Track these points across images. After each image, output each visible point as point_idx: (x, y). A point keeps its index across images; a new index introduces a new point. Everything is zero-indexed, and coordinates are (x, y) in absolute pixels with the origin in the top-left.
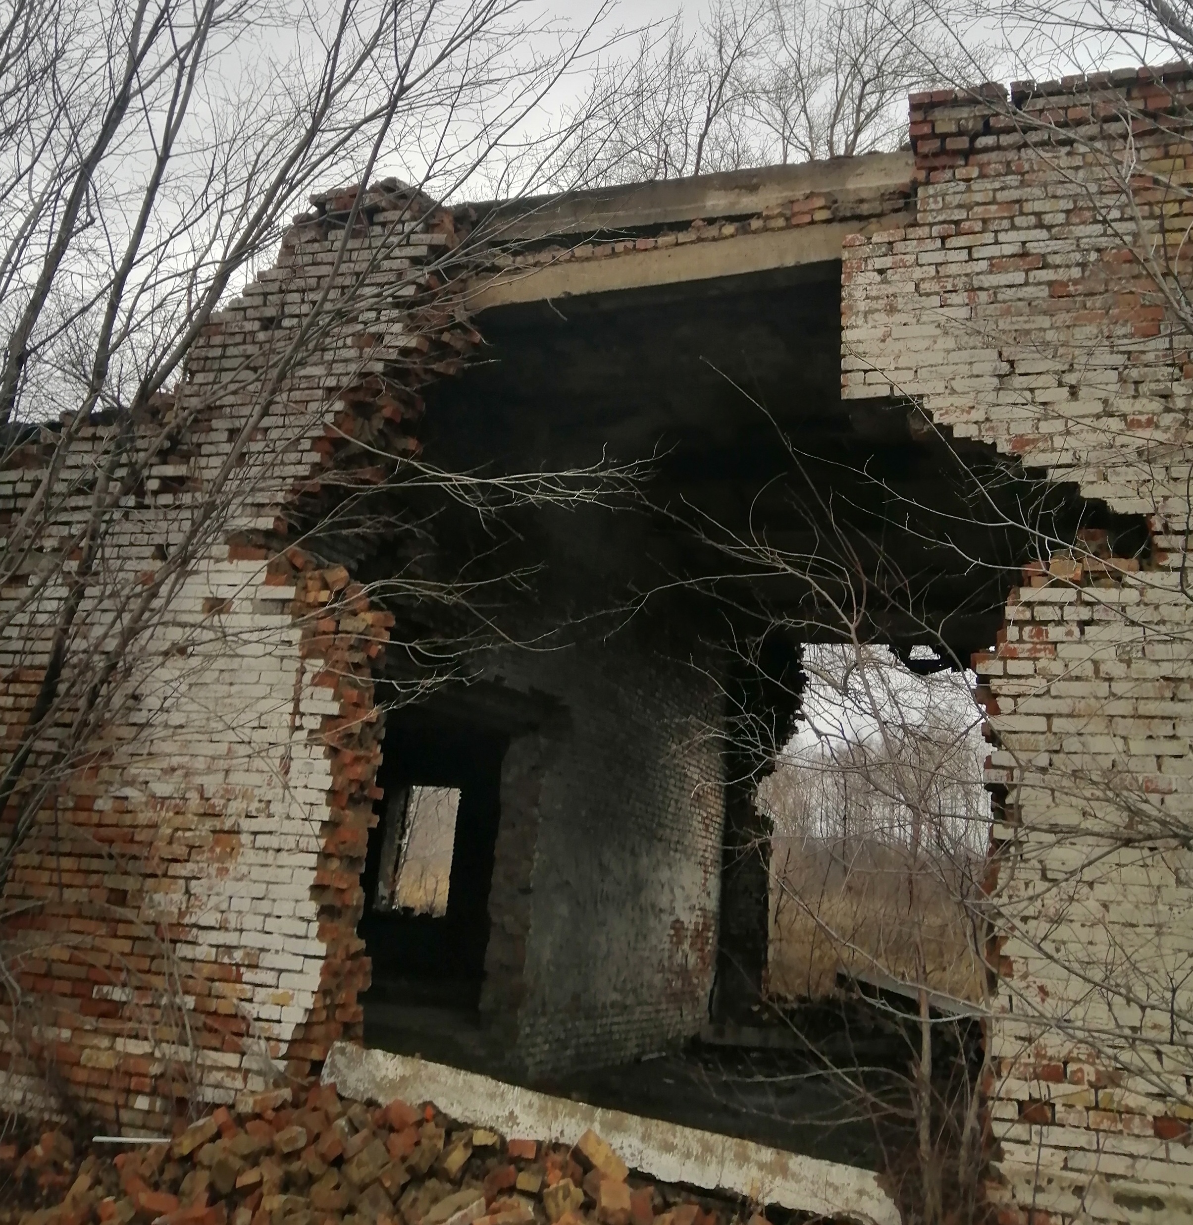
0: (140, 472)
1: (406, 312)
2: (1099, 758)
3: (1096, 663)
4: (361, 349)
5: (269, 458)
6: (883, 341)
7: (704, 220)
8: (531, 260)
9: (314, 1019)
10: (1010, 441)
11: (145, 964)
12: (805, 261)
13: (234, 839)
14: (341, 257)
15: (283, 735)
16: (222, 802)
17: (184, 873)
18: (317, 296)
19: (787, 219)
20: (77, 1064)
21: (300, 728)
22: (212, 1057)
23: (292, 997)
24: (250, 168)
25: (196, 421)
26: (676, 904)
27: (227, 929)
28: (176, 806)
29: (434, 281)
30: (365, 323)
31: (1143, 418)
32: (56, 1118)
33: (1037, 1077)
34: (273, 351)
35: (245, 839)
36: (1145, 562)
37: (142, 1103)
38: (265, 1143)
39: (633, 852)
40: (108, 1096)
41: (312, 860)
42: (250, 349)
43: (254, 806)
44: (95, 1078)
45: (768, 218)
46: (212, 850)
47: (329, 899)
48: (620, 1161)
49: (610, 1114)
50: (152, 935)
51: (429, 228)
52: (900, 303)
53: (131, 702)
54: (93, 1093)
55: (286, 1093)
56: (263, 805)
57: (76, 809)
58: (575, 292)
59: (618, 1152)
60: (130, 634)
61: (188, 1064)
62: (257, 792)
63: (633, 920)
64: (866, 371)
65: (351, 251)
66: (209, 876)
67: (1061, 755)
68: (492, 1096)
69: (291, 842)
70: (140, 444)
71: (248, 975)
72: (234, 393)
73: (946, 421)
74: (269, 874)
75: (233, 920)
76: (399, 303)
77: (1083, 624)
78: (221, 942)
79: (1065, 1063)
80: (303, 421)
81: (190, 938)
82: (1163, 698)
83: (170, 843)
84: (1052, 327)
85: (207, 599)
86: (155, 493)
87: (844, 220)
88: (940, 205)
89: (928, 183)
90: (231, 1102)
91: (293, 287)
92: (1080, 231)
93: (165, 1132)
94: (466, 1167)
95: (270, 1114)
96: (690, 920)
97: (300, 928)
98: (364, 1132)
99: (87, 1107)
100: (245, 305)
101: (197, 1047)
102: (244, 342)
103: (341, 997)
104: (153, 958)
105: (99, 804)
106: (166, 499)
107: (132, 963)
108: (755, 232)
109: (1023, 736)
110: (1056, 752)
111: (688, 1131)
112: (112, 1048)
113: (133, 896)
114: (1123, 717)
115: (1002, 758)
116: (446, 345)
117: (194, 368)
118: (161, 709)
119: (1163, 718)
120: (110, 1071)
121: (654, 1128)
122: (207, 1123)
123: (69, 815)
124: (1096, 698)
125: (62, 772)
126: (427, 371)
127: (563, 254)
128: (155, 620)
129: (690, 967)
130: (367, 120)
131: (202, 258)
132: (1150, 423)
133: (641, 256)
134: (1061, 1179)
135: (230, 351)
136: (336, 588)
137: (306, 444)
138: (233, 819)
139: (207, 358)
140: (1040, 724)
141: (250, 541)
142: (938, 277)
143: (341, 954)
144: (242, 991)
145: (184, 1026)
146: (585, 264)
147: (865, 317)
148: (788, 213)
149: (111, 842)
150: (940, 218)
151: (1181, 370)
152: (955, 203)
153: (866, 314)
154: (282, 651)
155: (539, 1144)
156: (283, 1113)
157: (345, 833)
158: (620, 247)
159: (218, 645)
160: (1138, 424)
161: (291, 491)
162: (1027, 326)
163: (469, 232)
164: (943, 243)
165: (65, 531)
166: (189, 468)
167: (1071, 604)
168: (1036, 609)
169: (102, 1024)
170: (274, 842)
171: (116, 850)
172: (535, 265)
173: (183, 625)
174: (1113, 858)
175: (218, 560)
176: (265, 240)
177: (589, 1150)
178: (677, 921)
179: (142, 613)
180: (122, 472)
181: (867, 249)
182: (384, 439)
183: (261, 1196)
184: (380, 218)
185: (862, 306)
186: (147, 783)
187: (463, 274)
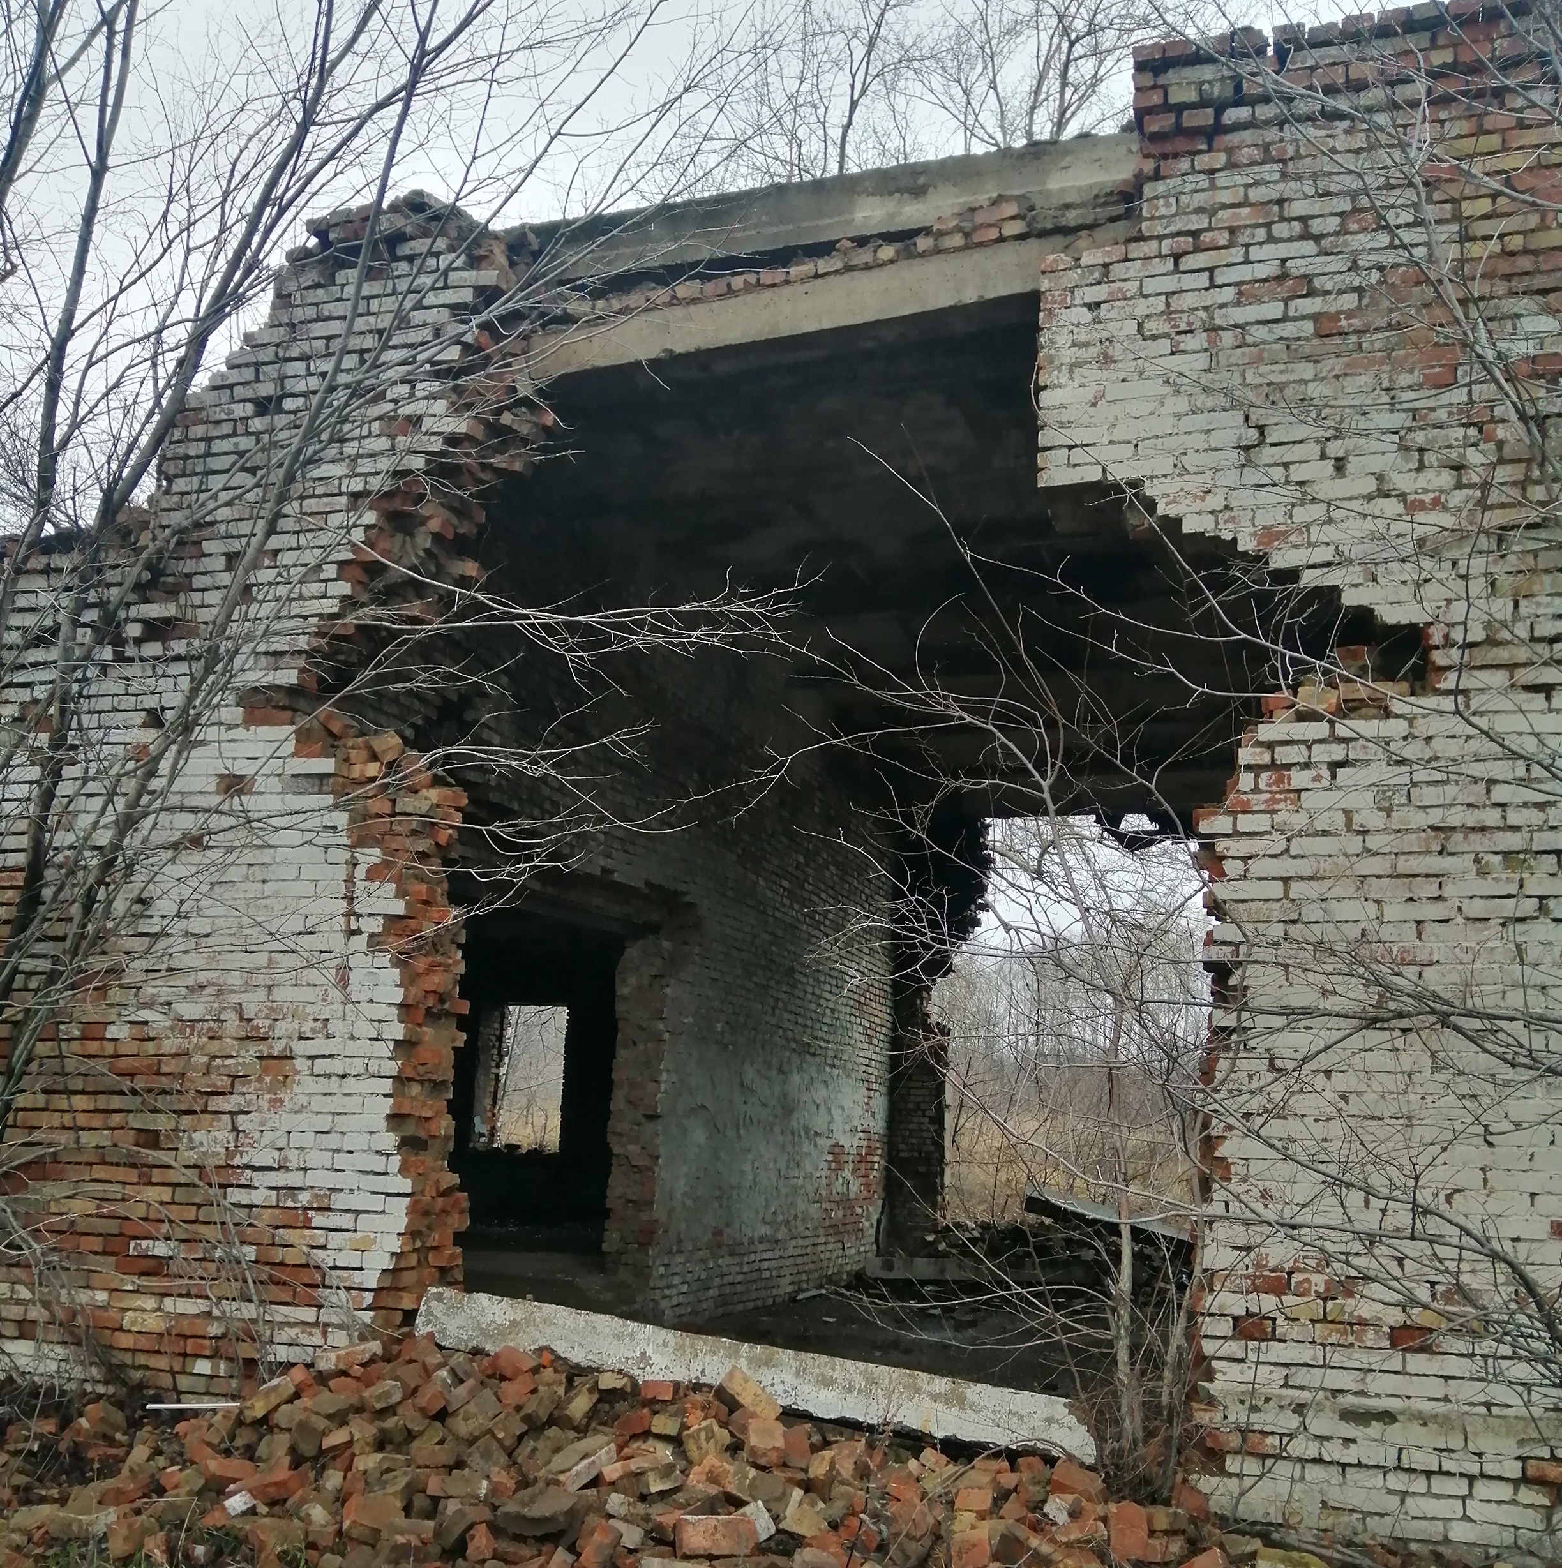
0: (115, 613)
1: (451, 384)
2: (1343, 926)
3: (1347, 813)
4: (393, 437)
5: (282, 591)
6: (1094, 405)
7: (852, 239)
8: (616, 305)
9: (403, 1265)
10: (1254, 534)
11: (191, 1213)
12: (990, 295)
13: (287, 1066)
14: (355, 307)
15: (337, 941)
16: (268, 1022)
17: (228, 1108)
18: (327, 366)
19: (967, 235)
20: (121, 1329)
21: (358, 932)
22: (282, 1313)
23: (374, 1241)
24: (224, 184)
25: (180, 543)
26: (833, 1127)
27: (287, 1169)
28: (210, 1029)
29: (485, 338)
30: (395, 401)
31: (1427, 498)
32: (101, 1389)
33: (1257, 1290)
34: (274, 444)
35: (301, 1064)
36: (1418, 684)
37: (203, 1367)
38: (354, 1400)
39: (781, 1071)
40: (162, 1362)
41: (387, 1085)
42: (245, 443)
43: (308, 1027)
44: (143, 1343)
45: (941, 234)
46: (260, 1079)
47: (410, 1129)
48: (770, 1399)
49: (758, 1349)
50: (197, 1181)
51: (474, 262)
52: (1116, 351)
53: (137, 908)
54: (142, 1359)
55: (375, 1347)
56: (319, 1024)
57: (83, 1038)
58: (679, 349)
59: (769, 1390)
60: (127, 823)
61: (254, 1321)
62: (309, 1009)
63: (783, 1146)
64: (1070, 448)
65: (368, 298)
66: (259, 1110)
67: (1299, 926)
68: (619, 1337)
69: (358, 1066)
70: (111, 576)
71: (318, 1219)
72: (229, 504)
73: (1173, 511)
74: (334, 1104)
75: (294, 1159)
76: (442, 372)
77: (1334, 766)
78: (281, 1184)
79: (1290, 1273)
80: (324, 539)
81: (243, 1182)
82: (1429, 852)
83: (207, 1073)
84: (1317, 378)
85: (221, 776)
86: (138, 641)
87: (1043, 234)
88: (1174, 209)
89: (1157, 176)
90: (309, 1360)
91: (295, 353)
92: (1360, 241)
93: (234, 1398)
94: (592, 1413)
95: (357, 1370)
96: (851, 1143)
97: (379, 1164)
98: (470, 1383)
99: (137, 1375)
100: (231, 381)
101: (262, 1302)
102: (235, 434)
103: (434, 1239)
104: (199, 1206)
105: (112, 1032)
106: (153, 649)
107: (175, 1213)
108: (922, 255)
109: (1254, 905)
110: (1294, 922)
111: (849, 1363)
112: (159, 1309)
113: (168, 1137)
114: (1378, 877)
115: (1229, 932)
116: (509, 429)
117: (172, 471)
118: (178, 915)
119: (1427, 876)
120: (161, 1335)
121: (809, 1362)
122: (284, 1383)
123: (76, 1046)
124: (1346, 855)
125: (60, 996)
126: (484, 467)
127: (661, 294)
128: (157, 804)
129: (852, 1196)
130: (380, 106)
131: (167, 316)
132: (1436, 502)
133: (767, 295)
134: (1280, 1397)
135: (218, 446)
136: (387, 759)
137: (330, 571)
138: (283, 1042)
139: (187, 457)
140: (1276, 890)
141: (269, 700)
142: (1168, 312)
143: (430, 1191)
144: (312, 1237)
145: (245, 1281)
146: (692, 308)
147: (1071, 372)
148: (967, 225)
149: (132, 1075)
150: (1172, 229)
151: (1481, 431)
152: (1195, 204)
153: (1073, 366)
154: (325, 839)
155: (677, 1385)
156: (372, 1368)
157: (424, 1054)
158: (737, 282)
159: (241, 833)
160: (1421, 506)
161: (317, 634)
162: (1283, 378)
163: (528, 265)
164: (1176, 264)
165: (25, 695)
166: (179, 606)
167: (1320, 741)
168: (1278, 749)
169: (145, 1282)
170: (337, 1066)
171: (140, 1083)
172: (621, 312)
173: (194, 811)
174: (1356, 1041)
175: (230, 727)
176: (251, 287)
177: (734, 1388)
178: (836, 1145)
179: (139, 796)
180: (90, 615)
181: (1074, 276)
182: (433, 562)
183: (353, 1455)
184: (405, 249)
185: (1067, 355)
186: (169, 1004)
187: (525, 326)
